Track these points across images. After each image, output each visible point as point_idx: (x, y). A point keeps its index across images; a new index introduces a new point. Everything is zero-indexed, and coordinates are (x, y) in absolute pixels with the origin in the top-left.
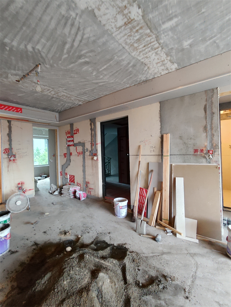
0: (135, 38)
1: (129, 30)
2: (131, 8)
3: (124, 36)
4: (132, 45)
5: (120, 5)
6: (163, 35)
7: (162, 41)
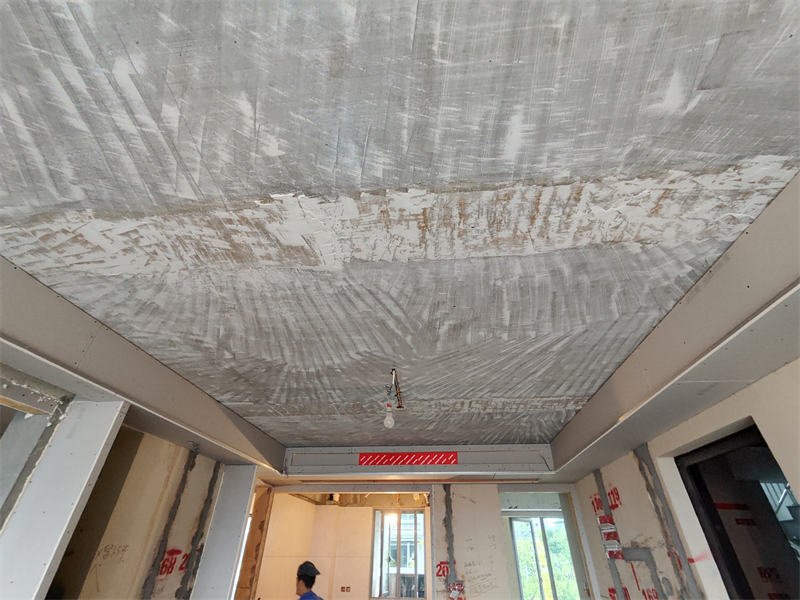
0: (483, 227)
1: (443, 229)
5: (374, 218)
6: (542, 165)
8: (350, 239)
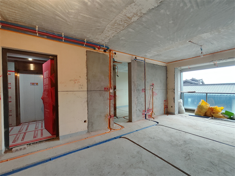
0: (120, 23)
1: (125, 19)
2: (137, 17)
3: (120, 19)
4: (115, 23)
5: (138, 13)
6: (125, 31)
7: (121, 32)
8: (139, 6)
